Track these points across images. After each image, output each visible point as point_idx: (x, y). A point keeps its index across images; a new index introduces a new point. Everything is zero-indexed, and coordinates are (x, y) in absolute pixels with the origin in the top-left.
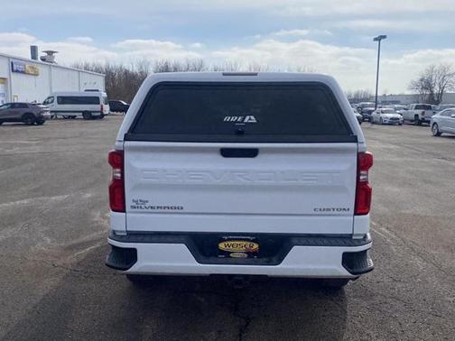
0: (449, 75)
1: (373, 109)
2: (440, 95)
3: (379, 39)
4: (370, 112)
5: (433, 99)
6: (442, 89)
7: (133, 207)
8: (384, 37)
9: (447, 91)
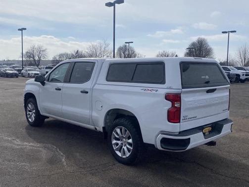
0: (43, 51)
1: (21, 68)
2: (39, 61)
3: (21, 30)
4: (21, 70)
5: (36, 63)
6: (39, 58)
7: (183, 120)
8: (25, 29)
9: (42, 59)
